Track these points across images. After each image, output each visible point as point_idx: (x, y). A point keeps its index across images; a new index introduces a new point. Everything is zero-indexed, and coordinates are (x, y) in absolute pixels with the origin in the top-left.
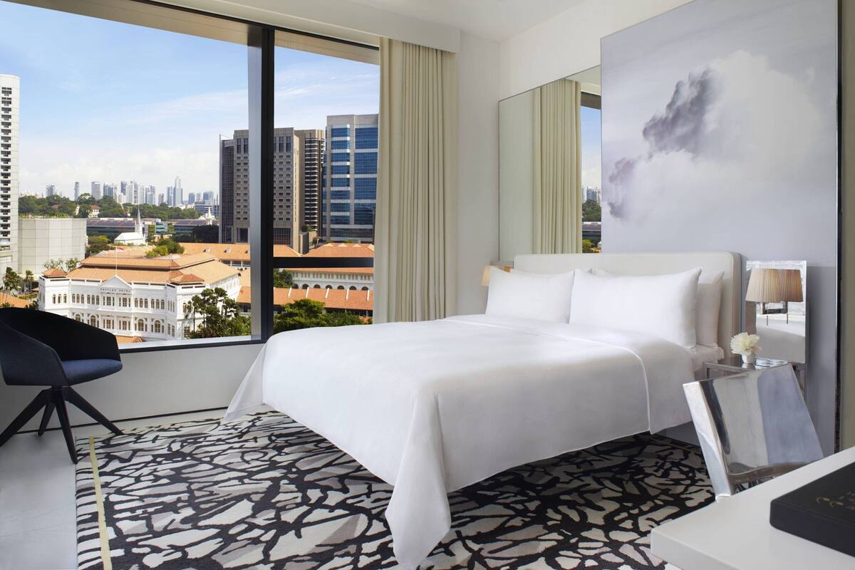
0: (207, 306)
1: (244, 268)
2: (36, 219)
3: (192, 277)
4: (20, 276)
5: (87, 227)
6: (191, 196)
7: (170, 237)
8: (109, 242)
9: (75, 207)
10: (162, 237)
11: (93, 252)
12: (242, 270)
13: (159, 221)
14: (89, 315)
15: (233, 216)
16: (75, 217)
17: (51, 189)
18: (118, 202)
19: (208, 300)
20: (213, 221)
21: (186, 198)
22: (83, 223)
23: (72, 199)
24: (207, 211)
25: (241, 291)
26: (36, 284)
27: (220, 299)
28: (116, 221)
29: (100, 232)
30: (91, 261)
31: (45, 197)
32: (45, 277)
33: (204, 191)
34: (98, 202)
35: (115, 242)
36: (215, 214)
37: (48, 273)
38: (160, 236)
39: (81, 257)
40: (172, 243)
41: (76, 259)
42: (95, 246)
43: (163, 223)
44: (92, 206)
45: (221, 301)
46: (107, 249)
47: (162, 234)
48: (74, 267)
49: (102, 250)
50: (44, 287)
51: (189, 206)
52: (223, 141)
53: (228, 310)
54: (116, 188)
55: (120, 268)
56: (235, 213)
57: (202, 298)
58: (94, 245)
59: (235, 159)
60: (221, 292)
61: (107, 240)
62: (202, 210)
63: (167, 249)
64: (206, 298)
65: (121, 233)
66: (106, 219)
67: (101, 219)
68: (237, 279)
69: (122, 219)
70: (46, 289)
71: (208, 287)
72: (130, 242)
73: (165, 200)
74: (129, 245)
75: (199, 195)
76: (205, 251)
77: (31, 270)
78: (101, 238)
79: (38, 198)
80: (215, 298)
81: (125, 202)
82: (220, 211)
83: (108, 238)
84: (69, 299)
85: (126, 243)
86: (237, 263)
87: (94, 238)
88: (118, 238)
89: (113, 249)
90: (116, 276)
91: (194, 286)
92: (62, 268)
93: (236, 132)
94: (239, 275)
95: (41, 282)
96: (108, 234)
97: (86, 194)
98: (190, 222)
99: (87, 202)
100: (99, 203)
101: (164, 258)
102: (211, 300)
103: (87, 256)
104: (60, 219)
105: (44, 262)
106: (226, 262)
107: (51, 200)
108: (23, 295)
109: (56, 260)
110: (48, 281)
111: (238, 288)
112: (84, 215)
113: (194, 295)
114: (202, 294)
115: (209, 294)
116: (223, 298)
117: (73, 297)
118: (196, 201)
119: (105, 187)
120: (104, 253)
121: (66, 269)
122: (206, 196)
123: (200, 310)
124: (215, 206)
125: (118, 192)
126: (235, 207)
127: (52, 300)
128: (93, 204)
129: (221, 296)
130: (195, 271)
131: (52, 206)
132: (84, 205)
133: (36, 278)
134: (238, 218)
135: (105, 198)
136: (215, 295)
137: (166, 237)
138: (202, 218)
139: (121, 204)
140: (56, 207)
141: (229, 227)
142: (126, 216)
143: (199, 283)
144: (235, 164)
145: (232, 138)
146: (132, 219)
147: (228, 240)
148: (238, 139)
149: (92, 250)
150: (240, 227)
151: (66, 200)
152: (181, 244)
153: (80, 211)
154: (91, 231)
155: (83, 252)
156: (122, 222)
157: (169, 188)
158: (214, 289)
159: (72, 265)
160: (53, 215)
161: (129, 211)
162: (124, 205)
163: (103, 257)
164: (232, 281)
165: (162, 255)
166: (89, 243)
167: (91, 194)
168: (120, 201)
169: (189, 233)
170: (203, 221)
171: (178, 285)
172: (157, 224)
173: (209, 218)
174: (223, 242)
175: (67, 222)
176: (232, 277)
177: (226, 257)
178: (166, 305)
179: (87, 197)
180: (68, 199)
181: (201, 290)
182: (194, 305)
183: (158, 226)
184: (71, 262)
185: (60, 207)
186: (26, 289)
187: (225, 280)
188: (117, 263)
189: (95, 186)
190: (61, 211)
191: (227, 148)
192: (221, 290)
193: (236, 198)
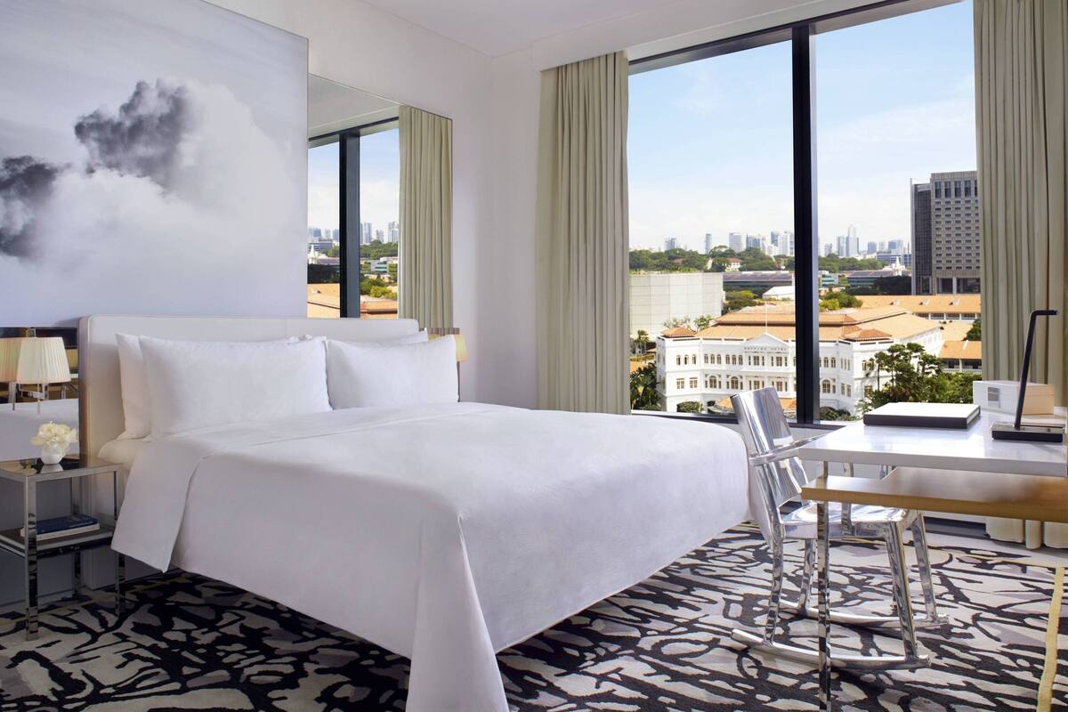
0: (896, 362)
1: (948, 321)
2: (651, 275)
3: (875, 332)
4: (631, 336)
5: (724, 282)
6: (872, 247)
7: (842, 290)
8: (755, 298)
9: (705, 262)
10: (831, 290)
11: (732, 309)
12: (945, 323)
13: (827, 273)
14: (728, 376)
15: (931, 266)
16: (706, 271)
17: (672, 242)
18: (767, 254)
19: (898, 356)
20: (903, 272)
21: (864, 247)
22: (718, 279)
23: (702, 251)
24: (894, 261)
25: (945, 346)
26: (653, 345)
27: (914, 354)
28: (765, 275)
29: (742, 286)
30: (729, 318)
31: (663, 250)
32: (665, 336)
33: (891, 240)
34: (739, 254)
35: (764, 297)
36: (906, 263)
37: (669, 333)
38: (827, 290)
39: (716, 314)
40: (845, 296)
41: (709, 317)
42: (736, 303)
43: (832, 275)
44: (730, 259)
45: (916, 357)
46: (753, 304)
47: (830, 287)
48: (706, 325)
49: (745, 306)
50: (664, 347)
51: (869, 257)
52: (916, 185)
53: (927, 366)
54: (763, 239)
55: (770, 324)
56: (934, 262)
57: (890, 354)
58: (733, 301)
59: (933, 204)
60: (916, 348)
61: (752, 295)
62: (889, 260)
63: (838, 303)
64: (895, 354)
65: (772, 287)
66: (751, 273)
67: (744, 273)
68: (939, 333)
69: (774, 272)
70: (667, 350)
71: (897, 342)
72: (786, 297)
73: (834, 250)
74: (784, 300)
75: (882, 244)
76: (892, 304)
77: (645, 330)
78: (742, 294)
79: (653, 252)
80: (906, 354)
81: (777, 254)
82: (913, 261)
83: (753, 292)
84: (700, 359)
85: (780, 298)
86: (938, 315)
87: (734, 294)
88: (767, 293)
89: (760, 304)
90: (766, 333)
91: (877, 342)
92: (689, 326)
93: (933, 175)
94: (942, 328)
95: (659, 343)
96: (753, 289)
97: (721, 247)
98: (871, 273)
99: (724, 255)
100: (740, 256)
101: (834, 312)
102: (902, 357)
103: (724, 313)
104: (685, 274)
105: (664, 319)
106: (924, 315)
107: (673, 254)
108: (635, 357)
109: (680, 317)
110: (668, 342)
111: (941, 343)
112: (718, 268)
113: (878, 352)
114: (889, 350)
115: (899, 350)
116: (918, 354)
117: (706, 358)
118: (878, 250)
119: (748, 239)
120: (748, 309)
121: (694, 327)
122: (892, 245)
123: (886, 367)
124: (905, 256)
125: (768, 243)
126: (934, 255)
127: (675, 361)
128: (731, 257)
129: (916, 351)
130: (880, 326)
131: (674, 260)
132: (719, 260)
133: (652, 338)
134: (938, 268)
135: (749, 250)
136: (908, 351)
137: (836, 290)
138: (887, 269)
139: (772, 256)
140: (679, 261)
141: (925, 277)
142: (779, 269)
143: (884, 339)
144: (933, 210)
145: (929, 182)
146: (787, 272)
147: (924, 290)
148: (936, 183)
149: (732, 305)
150: (941, 277)
151: (693, 255)
152: (858, 298)
153: (713, 264)
154: (729, 286)
155: (719, 309)
156: (772, 275)
157: (839, 239)
158: (905, 345)
159: (703, 323)
160: (676, 270)
161: (783, 263)
162: (778, 257)
163: (746, 313)
164: (931, 335)
165: (831, 310)
166: (727, 298)
167: (728, 246)
168: (770, 252)
169: (869, 285)
170: (889, 272)
171: (855, 341)
172: (824, 276)
173: (898, 269)
174: (918, 293)
175: (696, 277)
176: (932, 330)
177: (922, 309)
178: (838, 363)
179: (723, 250)
180: (696, 252)
181: (888, 346)
182: (878, 362)
183: (824, 279)
184: (702, 319)
185: (684, 262)
186: (638, 350)
187: (921, 334)
188: (766, 319)
189: (734, 238)
190: (686, 266)
191: (921, 192)
192: (916, 345)
193: (934, 246)
